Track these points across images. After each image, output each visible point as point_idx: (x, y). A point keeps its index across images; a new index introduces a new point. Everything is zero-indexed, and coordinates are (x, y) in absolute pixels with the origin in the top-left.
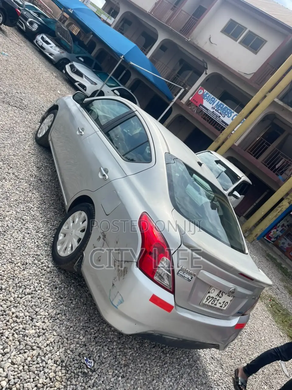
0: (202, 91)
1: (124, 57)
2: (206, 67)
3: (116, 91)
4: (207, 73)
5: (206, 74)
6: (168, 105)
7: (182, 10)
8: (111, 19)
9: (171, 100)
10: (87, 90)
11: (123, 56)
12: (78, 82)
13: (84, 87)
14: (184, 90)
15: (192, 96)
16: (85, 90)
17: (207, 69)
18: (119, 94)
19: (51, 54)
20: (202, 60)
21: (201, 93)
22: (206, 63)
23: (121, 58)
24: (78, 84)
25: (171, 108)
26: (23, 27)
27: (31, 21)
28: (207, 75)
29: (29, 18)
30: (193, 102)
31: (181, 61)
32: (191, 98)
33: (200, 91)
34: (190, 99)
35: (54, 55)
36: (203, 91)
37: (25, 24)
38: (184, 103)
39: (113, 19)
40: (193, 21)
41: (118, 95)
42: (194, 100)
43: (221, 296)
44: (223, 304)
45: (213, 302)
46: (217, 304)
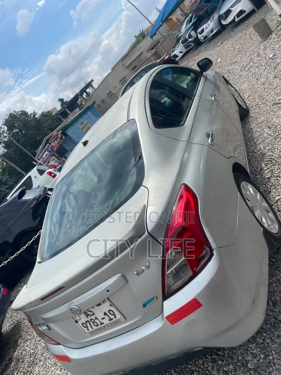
10: (245, 10)
12: (234, 17)
13: (241, 12)
16: (245, 11)
19: (212, 31)
24: (238, 18)
26: (191, 45)
27: (188, 36)
29: (186, 37)
35: (213, 29)
37: (190, 42)
43: (92, 313)
44: (108, 316)
45: (96, 324)
46: (102, 321)
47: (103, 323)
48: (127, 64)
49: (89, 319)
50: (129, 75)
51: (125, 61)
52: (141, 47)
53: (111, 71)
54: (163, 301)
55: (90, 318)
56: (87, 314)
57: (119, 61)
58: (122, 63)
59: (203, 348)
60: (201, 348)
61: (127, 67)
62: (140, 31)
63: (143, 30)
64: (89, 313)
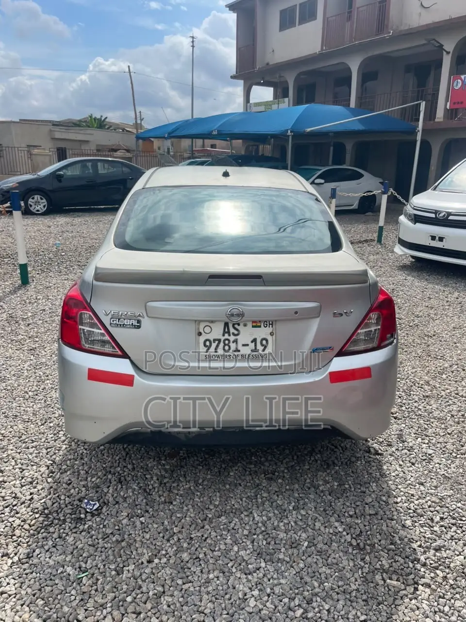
0: (459, 81)
1: (291, 132)
2: (439, 45)
3: (318, 181)
4: (448, 50)
5: (448, 53)
6: (416, 141)
7: (358, 8)
8: (284, 102)
9: (414, 132)
11: (289, 132)
14: (424, 102)
15: (447, 101)
17: (441, 46)
18: (322, 181)
20: (424, 42)
21: (460, 85)
22: (434, 40)
23: (289, 136)
25: (423, 142)
28: (450, 55)
30: (456, 106)
31: (408, 69)
32: (448, 104)
33: (455, 84)
34: (448, 107)
36: (461, 80)
38: (442, 120)
39: (286, 100)
40: (383, 6)
41: (323, 184)
42: (454, 103)
43: (236, 332)
44: (256, 345)
45: (227, 348)
46: (240, 347)
47: (239, 351)
48: (58, 135)
49: (223, 338)
50: (20, 149)
51: (57, 129)
52: (92, 134)
53: (18, 121)
54: (335, 356)
55: (226, 336)
56: (226, 330)
57: (50, 121)
58: (52, 128)
59: (331, 426)
60: (329, 427)
61: (54, 139)
62: (101, 116)
63: (107, 120)
64: (232, 330)
